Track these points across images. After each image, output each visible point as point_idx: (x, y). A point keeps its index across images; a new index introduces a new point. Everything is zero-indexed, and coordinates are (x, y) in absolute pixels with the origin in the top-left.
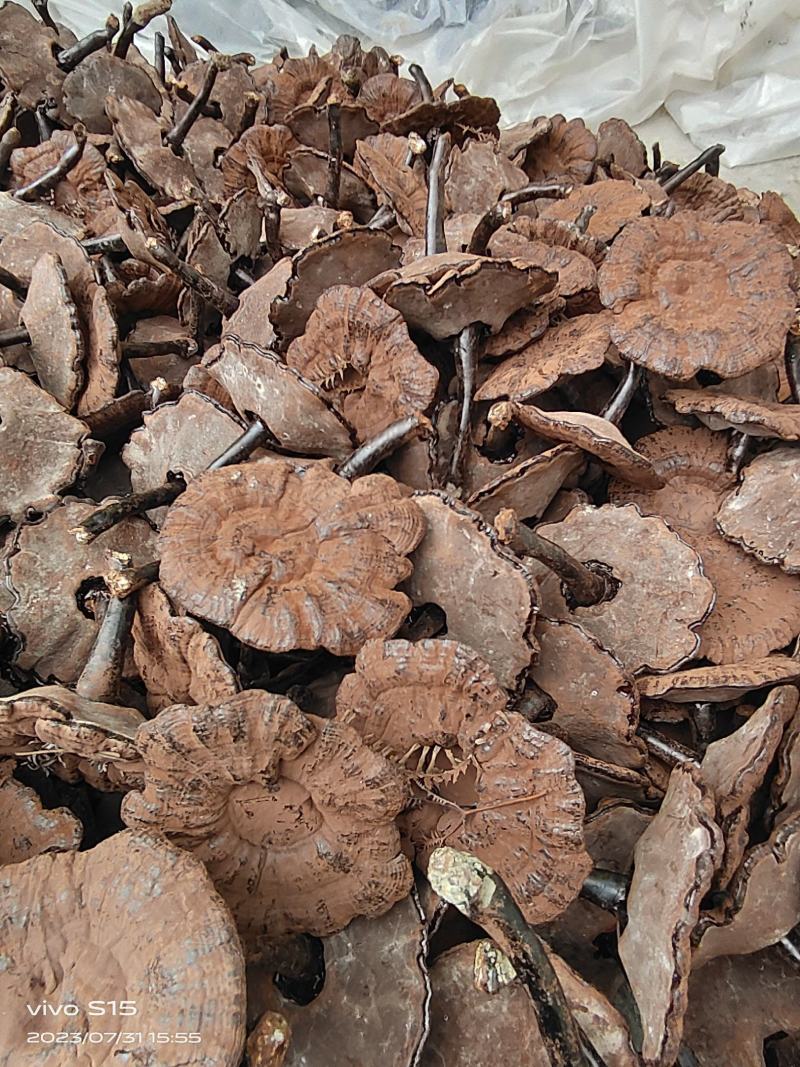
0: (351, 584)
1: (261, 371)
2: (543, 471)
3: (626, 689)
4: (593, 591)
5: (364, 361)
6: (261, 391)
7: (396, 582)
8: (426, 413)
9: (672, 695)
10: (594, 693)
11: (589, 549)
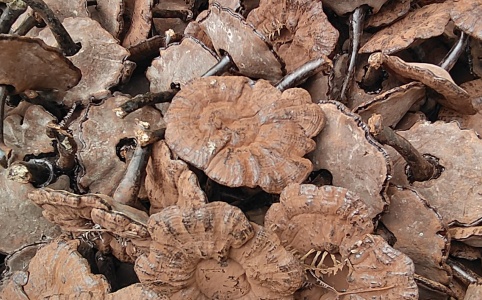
0: (278, 151)
1: (231, 25)
2: (400, 98)
3: (443, 233)
4: (426, 171)
5: (294, 24)
6: (230, 37)
7: (305, 153)
8: (329, 57)
9: (472, 240)
10: (421, 234)
11: (425, 147)
